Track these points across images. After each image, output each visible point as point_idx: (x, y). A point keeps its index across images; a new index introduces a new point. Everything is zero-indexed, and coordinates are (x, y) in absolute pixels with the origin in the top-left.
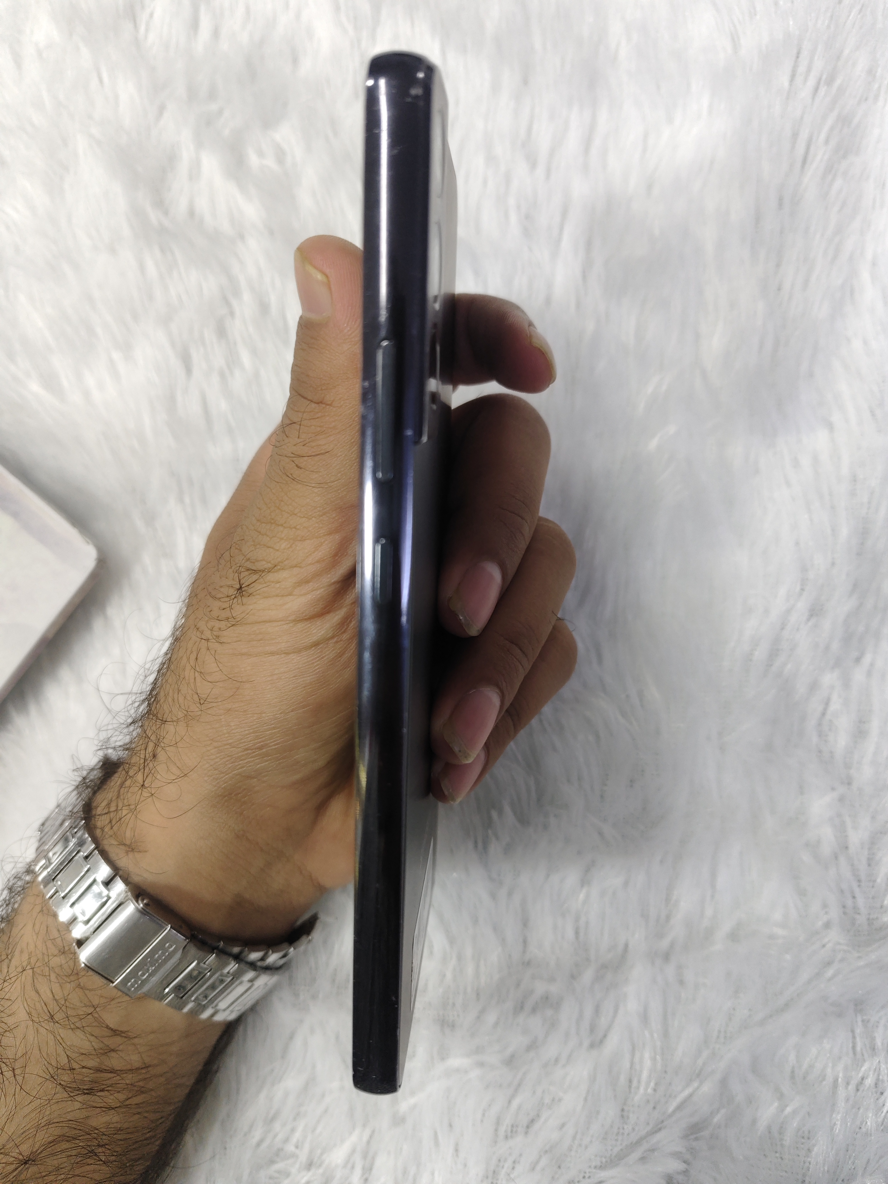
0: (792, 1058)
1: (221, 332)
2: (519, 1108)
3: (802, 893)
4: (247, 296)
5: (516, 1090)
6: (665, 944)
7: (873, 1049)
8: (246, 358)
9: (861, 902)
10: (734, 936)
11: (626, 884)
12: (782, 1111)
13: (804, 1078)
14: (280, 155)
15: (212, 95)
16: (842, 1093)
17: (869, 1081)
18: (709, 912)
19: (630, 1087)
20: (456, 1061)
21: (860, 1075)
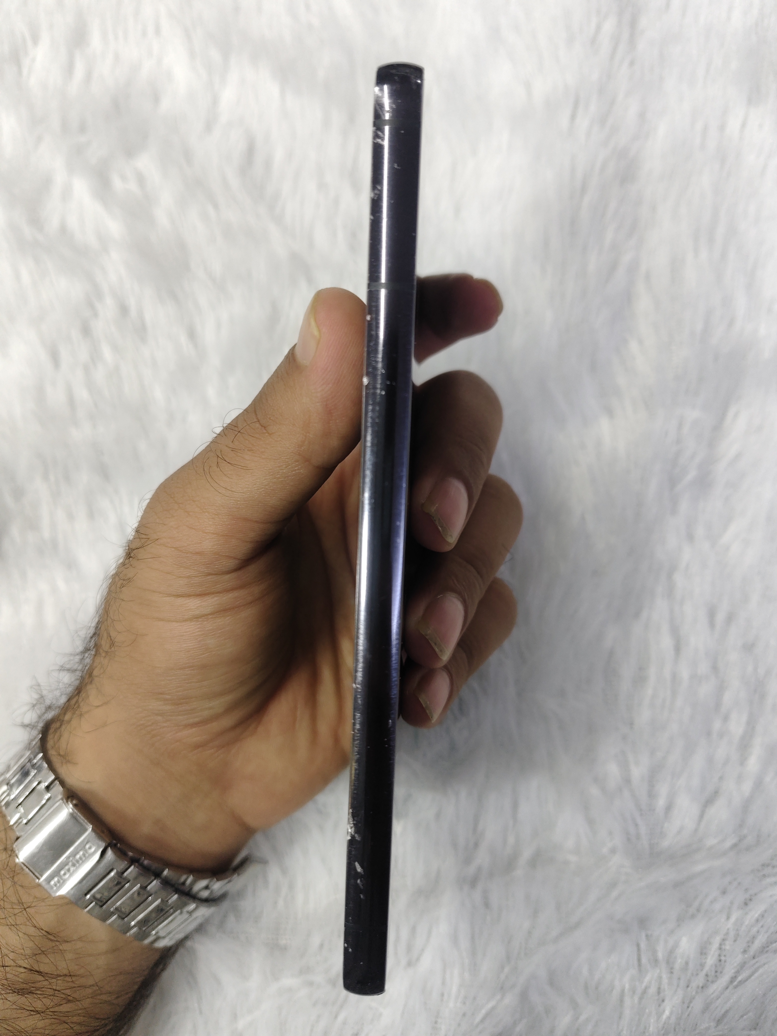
0: (585, 971)
1: (86, 331)
2: (344, 1023)
3: (591, 822)
4: (109, 301)
5: (341, 1007)
6: (471, 870)
7: (656, 961)
8: (107, 353)
9: (643, 830)
10: (534, 862)
11: (438, 816)
12: (577, 1018)
13: (597, 988)
14: (141, 179)
15: (83, 129)
16: (628, 1001)
17: (653, 990)
18: (511, 840)
19: (442, 1000)
20: (288, 981)
21: (644, 984)
